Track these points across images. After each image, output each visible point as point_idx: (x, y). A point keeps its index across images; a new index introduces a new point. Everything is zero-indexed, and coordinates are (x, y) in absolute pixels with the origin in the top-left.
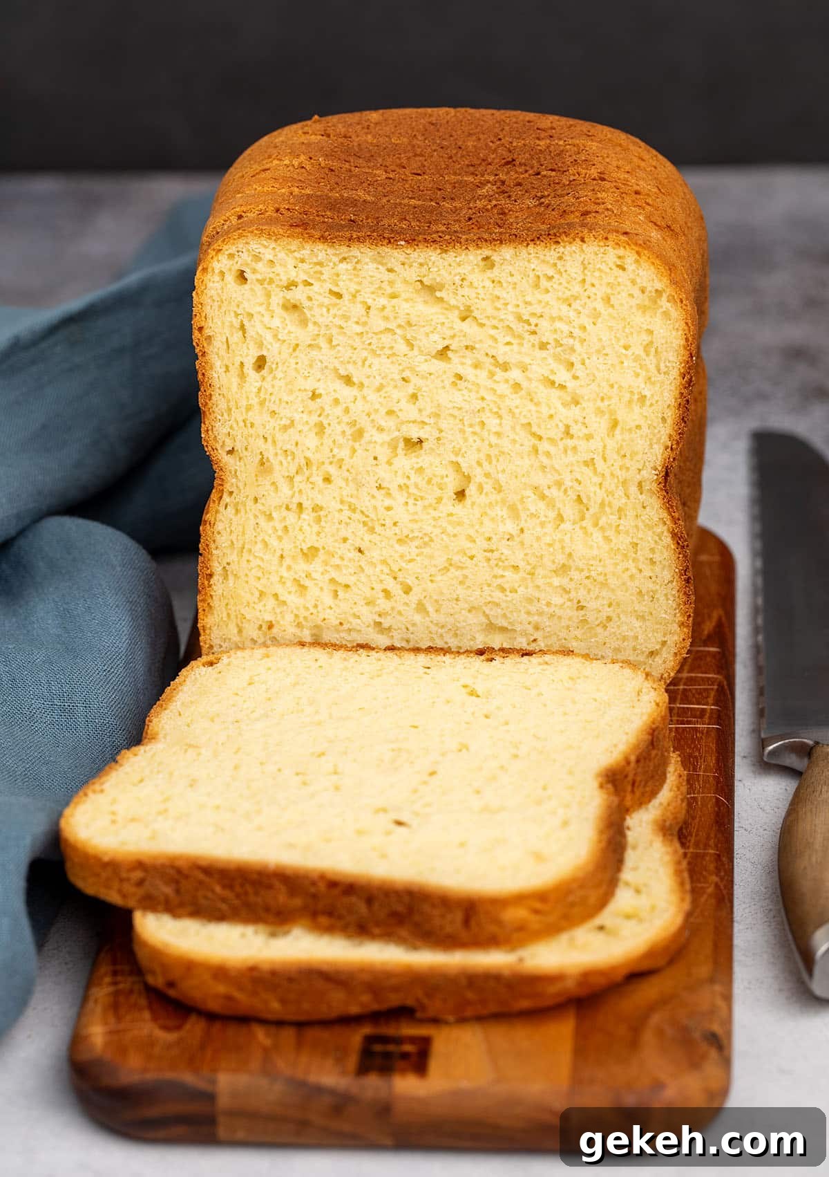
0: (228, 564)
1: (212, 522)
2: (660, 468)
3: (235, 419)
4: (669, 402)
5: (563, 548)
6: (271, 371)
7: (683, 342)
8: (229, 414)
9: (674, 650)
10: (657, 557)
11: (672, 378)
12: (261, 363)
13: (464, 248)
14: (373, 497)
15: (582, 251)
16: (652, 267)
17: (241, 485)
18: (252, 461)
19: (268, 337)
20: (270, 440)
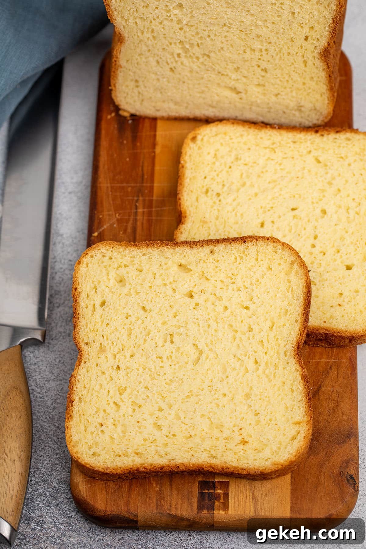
0: (82, 395)
1: (75, 376)
2: (295, 344)
3: (90, 328)
4: (298, 312)
5: (248, 384)
6: (108, 306)
7: (305, 284)
8: (87, 326)
9: (304, 435)
10: (294, 388)
11: (300, 301)
12: (103, 304)
13: (201, 245)
14: (155, 362)
15: (257, 245)
16: (289, 250)
17: (90, 358)
18: (96, 346)
19: (107, 290)
20: (105, 337)
